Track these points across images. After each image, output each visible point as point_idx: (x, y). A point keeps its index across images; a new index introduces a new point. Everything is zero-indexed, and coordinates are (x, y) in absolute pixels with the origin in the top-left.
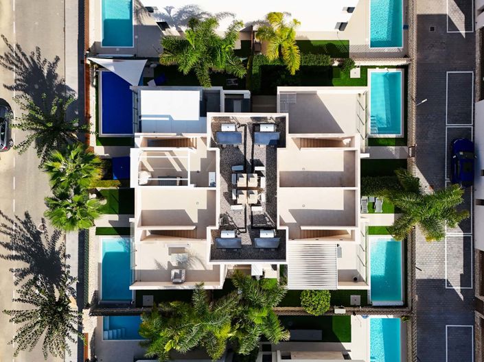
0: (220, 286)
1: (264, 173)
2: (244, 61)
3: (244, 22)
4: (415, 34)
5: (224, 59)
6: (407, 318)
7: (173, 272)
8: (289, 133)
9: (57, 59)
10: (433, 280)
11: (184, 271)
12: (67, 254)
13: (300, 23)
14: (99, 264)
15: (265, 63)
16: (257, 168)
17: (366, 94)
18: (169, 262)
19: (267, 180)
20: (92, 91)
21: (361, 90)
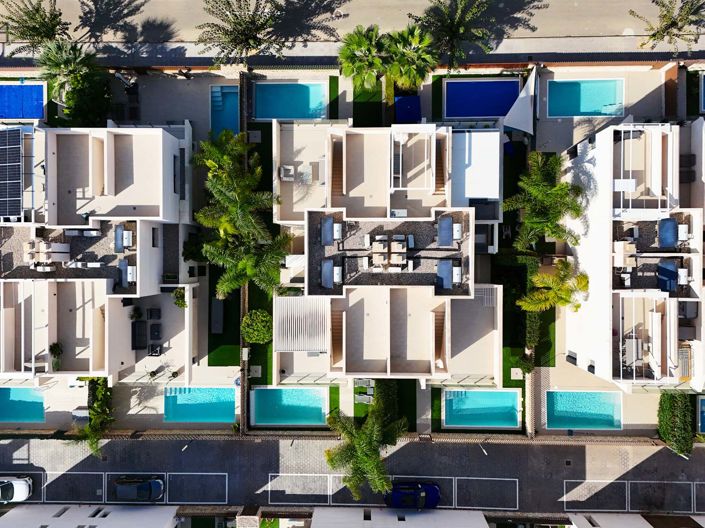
0: (276, 220)
1: (405, 271)
2: (531, 246)
3: (576, 247)
4: (563, 443)
5: (535, 226)
6: (238, 430)
7: (291, 168)
8: (452, 300)
9: (534, 29)
10: (278, 460)
11: (292, 179)
12: (308, 43)
13: (576, 311)
14: (297, 80)
15: (529, 270)
16: (411, 263)
17: (494, 386)
18: (302, 163)
19: (397, 275)
20: (497, 71)
21: (499, 380)
